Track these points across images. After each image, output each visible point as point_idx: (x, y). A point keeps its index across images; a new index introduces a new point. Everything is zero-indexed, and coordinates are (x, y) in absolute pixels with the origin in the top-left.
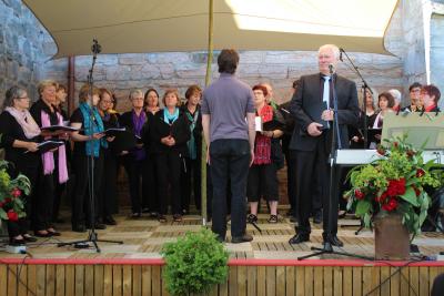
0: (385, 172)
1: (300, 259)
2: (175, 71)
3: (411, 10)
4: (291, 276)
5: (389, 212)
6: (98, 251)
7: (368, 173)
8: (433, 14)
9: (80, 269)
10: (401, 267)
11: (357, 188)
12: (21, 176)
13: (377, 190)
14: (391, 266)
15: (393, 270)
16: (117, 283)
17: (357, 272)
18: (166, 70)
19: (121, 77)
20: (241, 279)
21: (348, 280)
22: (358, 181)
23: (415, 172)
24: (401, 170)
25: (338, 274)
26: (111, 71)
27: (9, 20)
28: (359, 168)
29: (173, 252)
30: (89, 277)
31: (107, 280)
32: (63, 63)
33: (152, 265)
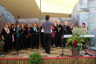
0: (74, 39)
1: (57, 57)
2: (35, 21)
3: (76, 10)
4: (55, 61)
5: (75, 47)
6: (18, 55)
7: (70, 39)
8: (80, 11)
9: (13, 60)
10: (77, 58)
11: (68, 42)
12: (2, 41)
13: (72, 43)
14: (75, 58)
15: (76, 59)
16: (20, 63)
17: (69, 60)
18: (34, 21)
19: (26, 23)
20: (45, 62)
21: (67, 61)
22: (68, 41)
23: (80, 39)
24: (77, 39)
25: (65, 60)
26: (24, 22)
27: (6, 13)
28: (68, 38)
29: (31, 57)
30: (15, 62)
31: (18, 62)
32: (16, 20)
33: (27, 59)
